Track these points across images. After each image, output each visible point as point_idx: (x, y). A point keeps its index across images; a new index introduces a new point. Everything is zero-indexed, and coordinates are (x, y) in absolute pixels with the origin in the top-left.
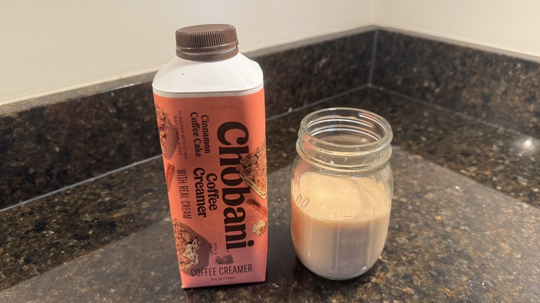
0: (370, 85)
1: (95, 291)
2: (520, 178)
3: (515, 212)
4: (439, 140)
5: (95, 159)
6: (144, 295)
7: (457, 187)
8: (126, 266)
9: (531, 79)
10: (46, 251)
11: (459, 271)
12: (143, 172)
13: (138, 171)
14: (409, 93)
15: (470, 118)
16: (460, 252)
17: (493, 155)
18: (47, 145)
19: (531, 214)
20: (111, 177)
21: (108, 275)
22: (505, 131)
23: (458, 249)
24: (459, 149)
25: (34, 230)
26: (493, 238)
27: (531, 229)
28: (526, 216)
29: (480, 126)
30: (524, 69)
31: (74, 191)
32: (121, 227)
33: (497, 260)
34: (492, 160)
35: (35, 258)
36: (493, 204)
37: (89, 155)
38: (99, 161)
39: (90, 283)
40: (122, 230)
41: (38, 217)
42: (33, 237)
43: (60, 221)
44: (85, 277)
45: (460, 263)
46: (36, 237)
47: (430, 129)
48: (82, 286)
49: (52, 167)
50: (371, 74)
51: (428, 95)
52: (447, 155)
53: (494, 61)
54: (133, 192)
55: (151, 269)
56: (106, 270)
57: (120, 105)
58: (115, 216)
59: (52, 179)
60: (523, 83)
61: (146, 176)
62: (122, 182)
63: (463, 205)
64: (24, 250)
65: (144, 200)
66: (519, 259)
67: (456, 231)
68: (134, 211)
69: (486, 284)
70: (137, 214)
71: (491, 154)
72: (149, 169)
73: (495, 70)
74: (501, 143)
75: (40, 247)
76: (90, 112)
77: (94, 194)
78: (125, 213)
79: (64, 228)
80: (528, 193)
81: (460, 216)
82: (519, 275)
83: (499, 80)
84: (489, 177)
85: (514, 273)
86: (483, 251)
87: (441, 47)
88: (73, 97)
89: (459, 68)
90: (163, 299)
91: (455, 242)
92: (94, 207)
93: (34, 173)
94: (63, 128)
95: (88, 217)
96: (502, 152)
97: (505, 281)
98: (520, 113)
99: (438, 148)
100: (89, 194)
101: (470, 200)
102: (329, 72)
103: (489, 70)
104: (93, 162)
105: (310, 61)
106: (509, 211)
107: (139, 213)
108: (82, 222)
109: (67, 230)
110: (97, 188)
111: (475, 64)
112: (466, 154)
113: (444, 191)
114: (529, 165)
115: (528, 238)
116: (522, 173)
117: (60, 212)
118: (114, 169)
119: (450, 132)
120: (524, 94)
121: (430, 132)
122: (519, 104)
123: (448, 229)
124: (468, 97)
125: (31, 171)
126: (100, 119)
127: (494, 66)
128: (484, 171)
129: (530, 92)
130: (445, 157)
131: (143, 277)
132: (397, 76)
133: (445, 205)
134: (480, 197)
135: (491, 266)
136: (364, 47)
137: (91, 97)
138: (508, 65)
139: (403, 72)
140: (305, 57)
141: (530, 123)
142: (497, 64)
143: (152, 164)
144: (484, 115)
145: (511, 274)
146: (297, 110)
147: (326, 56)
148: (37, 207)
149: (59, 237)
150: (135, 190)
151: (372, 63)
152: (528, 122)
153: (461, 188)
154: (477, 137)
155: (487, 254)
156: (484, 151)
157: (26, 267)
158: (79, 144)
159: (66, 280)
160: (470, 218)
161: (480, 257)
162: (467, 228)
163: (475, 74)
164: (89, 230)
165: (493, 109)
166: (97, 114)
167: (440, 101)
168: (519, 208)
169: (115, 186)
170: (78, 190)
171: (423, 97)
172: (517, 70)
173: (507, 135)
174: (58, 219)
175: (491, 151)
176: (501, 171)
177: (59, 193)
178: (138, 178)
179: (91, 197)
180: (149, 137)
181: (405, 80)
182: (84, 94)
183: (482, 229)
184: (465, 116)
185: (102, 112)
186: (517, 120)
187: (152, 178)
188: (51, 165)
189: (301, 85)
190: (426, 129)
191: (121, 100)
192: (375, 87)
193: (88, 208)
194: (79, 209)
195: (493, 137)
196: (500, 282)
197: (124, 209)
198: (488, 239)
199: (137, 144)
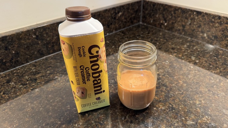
0: (141, 23)
1: (29, 103)
2: (192, 57)
3: (188, 70)
4: (164, 44)
5: (29, 55)
6: (46, 103)
7: (167, 61)
8: (40, 94)
9: (199, 18)
10: (11, 90)
11: (162, 91)
12: (48, 60)
13: (46, 60)
14: (155, 25)
15: (178, 35)
16: (163, 84)
17: (184, 49)
18: (9, 51)
19: (193, 70)
20: (36, 62)
21: (34, 97)
22: (191, 39)
23: (163, 83)
24: (171, 47)
25: (6, 82)
26: (177, 79)
27: (192, 75)
28: (191, 71)
29: (181, 38)
30: (197, 15)
31: (21, 68)
32: (39, 80)
33: (177, 87)
34: (183, 51)
35: (7, 92)
36: (180, 67)
37: (27, 54)
38: (31, 56)
39: (27, 100)
40: (39, 81)
41: (8, 78)
42: (6, 85)
43: (16, 79)
44: (25, 98)
45: (163, 88)
46: (7, 85)
47: (161, 40)
48: (24, 101)
49: (12, 59)
50: (141, 18)
51: (163, 26)
52: (166, 49)
53: (186, 12)
54: (44, 67)
55: (49, 94)
56: (33, 95)
57: (37, 34)
58: (37, 76)
59: (13, 63)
60: (196, 20)
61: (49, 61)
62: (40, 64)
63: (168, 68)
64: (3, 90)
65: (48, 70)
66: (185, 86)
67: (163, 77)
68: (44, 74)
69: (171, 95)
70: (45, 75)
71: (183, 48)
72: (50, 59)
73: (186, 15)
74: (188, 44)
75: (9, 88)
76: (25, 37)
77: (29, 69)
78: (40, 75)
79: (18, 81)
80: (194, 62)
81: (166, 72)
82: (184, 91)
83: (188, 19)
84: (180, 57)
85: (182, 91)
86: (172, 84)
87: (166, 6)
88: (18, 31)
89: (173, 15)
90: (53, 104)
91: (162, 81)
92: (29, 73)
93: (6, 61)
94: (15, 44)
95: (27, 77)
96: (188, 47)
97: (178, 94)
98: (196, 32)
99: (163, 47)
100: (27, 69)
101: (171, 66)
102: (123, 18)
103: (184, 15)
104: (28, 57)
105: (114, 14)
106: (185, 69)
107: (46, 75)
108: (24, 79)
109: (19, 82)
110: (30, 66)
111: (179, 13)
112: (173, 49)
113: (162, 63)
114: (197, 52)
115: (190, 79)
116: (193, 55)
117: (16, 76)
118: (37, 59)
119: (169, 40)
120: (197, 24)
121: (161, 41)
122: (195, 28)
123: (161, 76)
124: (177, 26)
125: (4, 61)
126: (30, 40)
127: (186, 14)
128: (179, 55)
129: (199, 24)
130: (165, 50)
131: (46, 97)
132: (151, 19)
133: (161, 68)
134: (175, 65)
135: (174, 89)
136: (137, 7)
137: (25, 31)
138: (191, 13)
139: (153, 17)
140: (112, 12)
141: (200, 36)
142: (187, 12)
143: (51, 57)
144: (183, 33)
145: (181, 91)
146: (111, 34)
147: (121, 12)
148: (8, 74)
149: (16, 85)
150: (45, 67)
151: (141, 14)
152: (199, 35)
153: (169, 62)
154: (179, 42)
155: (174, 85)
156: (181, 47)
157: (3, 96)
158: (22, 50)
159: (18, 99)
160: (170, 72)
161: (171, 86)
162: (168, 76)
163: (179, 17)
164: (27, 82)
165: (186, 31)
166: (28, 38)
167: (167, 28)
168: (189, 68)
169: (37, 65)
170: (23, 68)
171: (161, 27)
172: (194, 15)
173: (191, 41)
174: (15, 78)
175: (183, 47)
176: (186, 55)
177: (16, 69)
178: (46, 62)
179: (28, 70)
180: (50, 47)
181: (154, 20)
182: (23, 30)
183: (173, 76)
184: (176, 34)
185: (30, 37)
186: (195, 35)
187: (51, 62)
188: (12, 58)
189: (111, 24)
190: (160, 40)
191: (37, 32)
192: (143, 24)
193: (27, 74)
194: (23, 74)
195: (185, 42)
196: (176, 94)
197: (40, 74)
198: (175, 79)
199: (45, 49)
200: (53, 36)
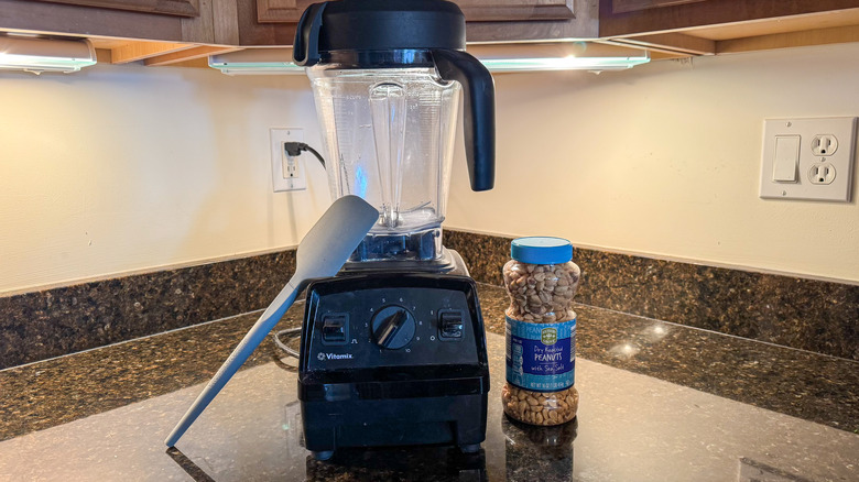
199: (243, 300)
200: (260, 278)
